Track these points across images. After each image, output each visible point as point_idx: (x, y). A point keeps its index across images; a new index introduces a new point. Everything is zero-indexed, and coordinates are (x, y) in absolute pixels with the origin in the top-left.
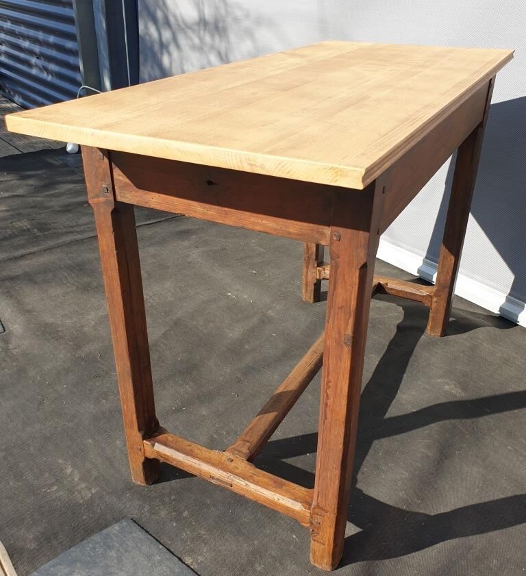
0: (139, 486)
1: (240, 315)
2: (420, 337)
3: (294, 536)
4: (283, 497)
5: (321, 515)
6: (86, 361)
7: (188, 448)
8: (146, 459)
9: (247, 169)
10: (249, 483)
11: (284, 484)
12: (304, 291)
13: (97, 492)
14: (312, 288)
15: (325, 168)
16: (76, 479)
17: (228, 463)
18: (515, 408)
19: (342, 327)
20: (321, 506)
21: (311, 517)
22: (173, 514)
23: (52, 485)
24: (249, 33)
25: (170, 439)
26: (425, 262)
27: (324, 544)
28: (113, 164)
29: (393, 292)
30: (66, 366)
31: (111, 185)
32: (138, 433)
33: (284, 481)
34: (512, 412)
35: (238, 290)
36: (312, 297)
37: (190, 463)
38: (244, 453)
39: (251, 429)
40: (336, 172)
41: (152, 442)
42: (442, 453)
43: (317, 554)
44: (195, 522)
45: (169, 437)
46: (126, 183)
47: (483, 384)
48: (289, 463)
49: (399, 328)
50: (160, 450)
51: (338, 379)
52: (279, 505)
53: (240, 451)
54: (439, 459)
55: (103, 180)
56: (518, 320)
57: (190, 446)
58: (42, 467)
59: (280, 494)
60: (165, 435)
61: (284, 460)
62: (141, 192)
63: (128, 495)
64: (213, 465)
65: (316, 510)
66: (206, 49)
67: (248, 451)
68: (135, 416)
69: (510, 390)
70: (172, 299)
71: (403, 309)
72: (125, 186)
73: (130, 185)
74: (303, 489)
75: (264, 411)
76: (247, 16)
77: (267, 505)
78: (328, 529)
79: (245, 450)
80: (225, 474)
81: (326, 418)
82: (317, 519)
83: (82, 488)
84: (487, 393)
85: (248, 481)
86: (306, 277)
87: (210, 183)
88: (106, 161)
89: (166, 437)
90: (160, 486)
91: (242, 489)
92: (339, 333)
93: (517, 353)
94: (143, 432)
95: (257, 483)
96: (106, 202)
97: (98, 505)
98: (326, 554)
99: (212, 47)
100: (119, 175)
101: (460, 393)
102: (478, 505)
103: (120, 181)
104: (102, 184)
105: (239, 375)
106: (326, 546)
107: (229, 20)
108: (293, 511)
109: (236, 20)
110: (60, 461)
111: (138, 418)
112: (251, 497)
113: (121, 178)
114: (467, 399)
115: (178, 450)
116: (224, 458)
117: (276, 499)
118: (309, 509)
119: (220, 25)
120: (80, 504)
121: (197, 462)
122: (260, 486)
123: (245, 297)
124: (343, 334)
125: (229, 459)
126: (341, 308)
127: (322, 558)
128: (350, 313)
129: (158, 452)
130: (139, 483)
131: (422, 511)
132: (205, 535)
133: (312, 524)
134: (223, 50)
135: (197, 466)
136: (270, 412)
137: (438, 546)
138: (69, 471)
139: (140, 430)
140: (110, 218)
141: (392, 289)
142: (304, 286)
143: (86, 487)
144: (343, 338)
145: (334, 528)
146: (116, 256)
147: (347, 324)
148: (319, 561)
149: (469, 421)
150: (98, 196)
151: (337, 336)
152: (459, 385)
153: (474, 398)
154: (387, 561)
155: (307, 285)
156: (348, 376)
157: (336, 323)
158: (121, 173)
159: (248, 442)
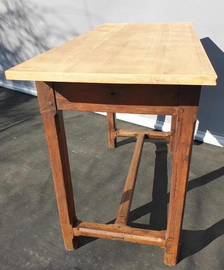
0: (71, 251)
1: (83, 161)
2: (167, 155)
3: (153, 255)
4: (150, 238)
5: (171, 241)
6: (15, 198)
7: (97, 226)
8: (75, 237)
9: (155, 83)
10: (132, 235)
11: (148, 232)
12: (109, 144)
13: (52, 260)
14: (113, 141)
15: (197, 78)
16: (37, 256)
17: (119, 228)
18: (218, 177)
19: (184, 152)
20: (171, 237)
21: (166, 243)
22: (93, 260)
23: (26, 262)
24: (41, 18)
25: (85, 224)
26: (157, 122)
27: (172, 254)
28: (55, 91)
29: (152, 137)
30: (6, 202)
31: (55, 102)
32: (70, 225)
33: (148, 230)
34: (217, 179)
35: (77, 149)
36: (114, 146)
37: (100, 233)
38: (124, 222)
39: (121, 211)
40: (203, 79)
41: (78, 228)
42: (198, 203)
43: (169, 259)
44: (105, 261)
45: (84, 223)
46: (63, 100)
47: (201, 170)
48: (136, 223)
49: (157, 152)
50: (82, 231)
51: (181, 177)
52: (149, 241)
53: (121, 222)
54: (198, 205)
55: (50, 100)
56: (204, 140)
57: (97, 225)
58: (16, 255)
59: (149, 236)
60: (83, 223)
61: (133, 222)
62: (73, 104)
63: (68, 257)
64: (112, 231)
65: (169, 239)
66: (17, 28)
67: (125, 221)
68: (68, 217)
69: (212, 170)
70: (46, 159)
71: (155, 144)
72: (63, 101)
73: (65, 101)
74: (158, 231)
75: (123, 201)
76: (36, 7)
77: (143, 243)
78: (175, 247)
79: (123, 221)
80: (119, 234)
81: (174, 196)
82: (170, 243)
83: (43, 260)
84: (204, 174)
85: (132, 234)
86: (110, 137)
87: (113, 94)
88: (52, 90)
89: (83, 224)
90: (81, 248)
91: (130, 239)
92: (182, 156)
93: (208, 154)
94: (72, 224)
95: (136, 234)
96: (51, 112)
97: (55, 266)
98: (173, 258)
99: (20, 27)
100: (59, 96)
101: (194, 176)
102: (221, 221)
103: (60, 99)
104: (49, 102)
105: (95, 188)
106: (174, 255)
107: (26, 10)
108: (157, 243)
109: (30, 10)
110: (25, 250)
111: (70, 218)
112: (134, 242)
113: (60, 98)
114: (197, 177)
115: (92, 229)
116: (116, 227)
117: (148, 239)
118: (165, 240)
119: (21, 13)
120: (46, 268)
121: (104, 232)
122: (138, 235)
123: (82, 151)
124: (184, 155)
125: (118, 227)
126: (184, 143)
127: (171, 260)
128: (188, 145)
129: (82, 232)
130: (70, 250)
131: (200, 229)
132: (113, 265)
133: (166, 246)
134: (28, 28)
135: (104, 234)
136: (126, 201)
137: (213, 242)
138: (32, 253)
139: (70, 223)
140: (54, 119)
141: (151, 136)
142: (109, 141)
143: (45, 259)
144: (184, 158)
145: (178, 245)
146: (57, 138)
147: (186, 151)
148: (170, 262)
149: (202, 187)
150: (46, 109)
151: (181, 157)
152: (192, 172)
153: (200, 176)
154: (196, 254)
155: (111, 140)
156: (186, 174)
157: (181, 151)
158: (60, 95)
159: (123, 217)
